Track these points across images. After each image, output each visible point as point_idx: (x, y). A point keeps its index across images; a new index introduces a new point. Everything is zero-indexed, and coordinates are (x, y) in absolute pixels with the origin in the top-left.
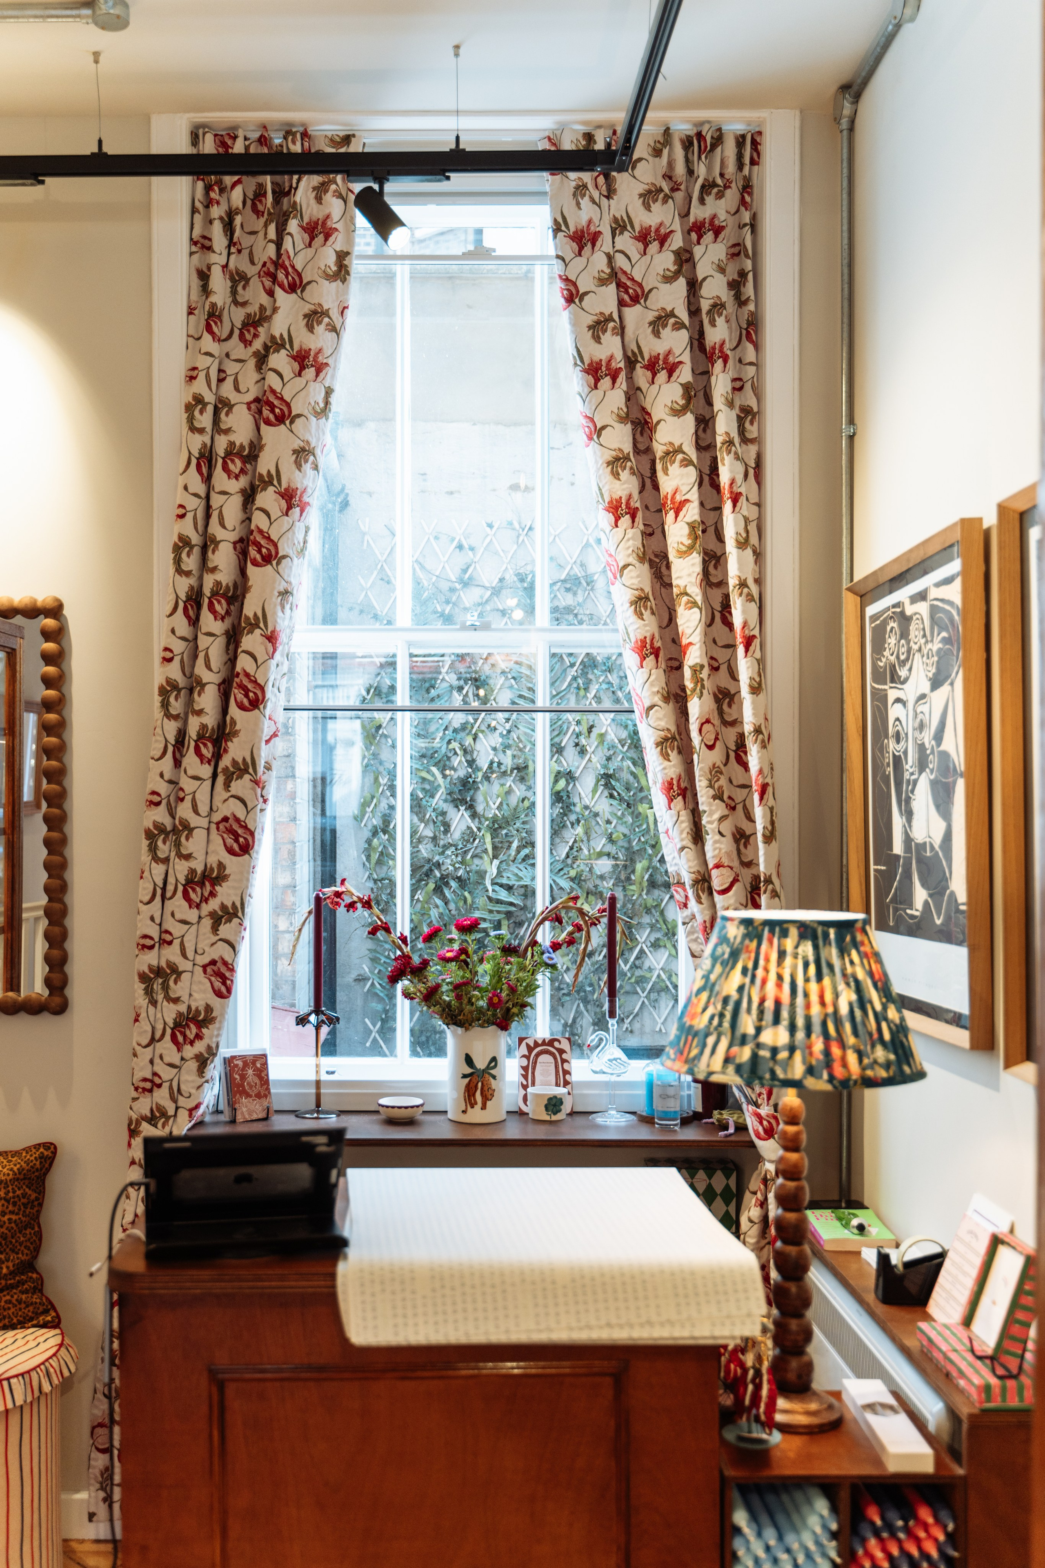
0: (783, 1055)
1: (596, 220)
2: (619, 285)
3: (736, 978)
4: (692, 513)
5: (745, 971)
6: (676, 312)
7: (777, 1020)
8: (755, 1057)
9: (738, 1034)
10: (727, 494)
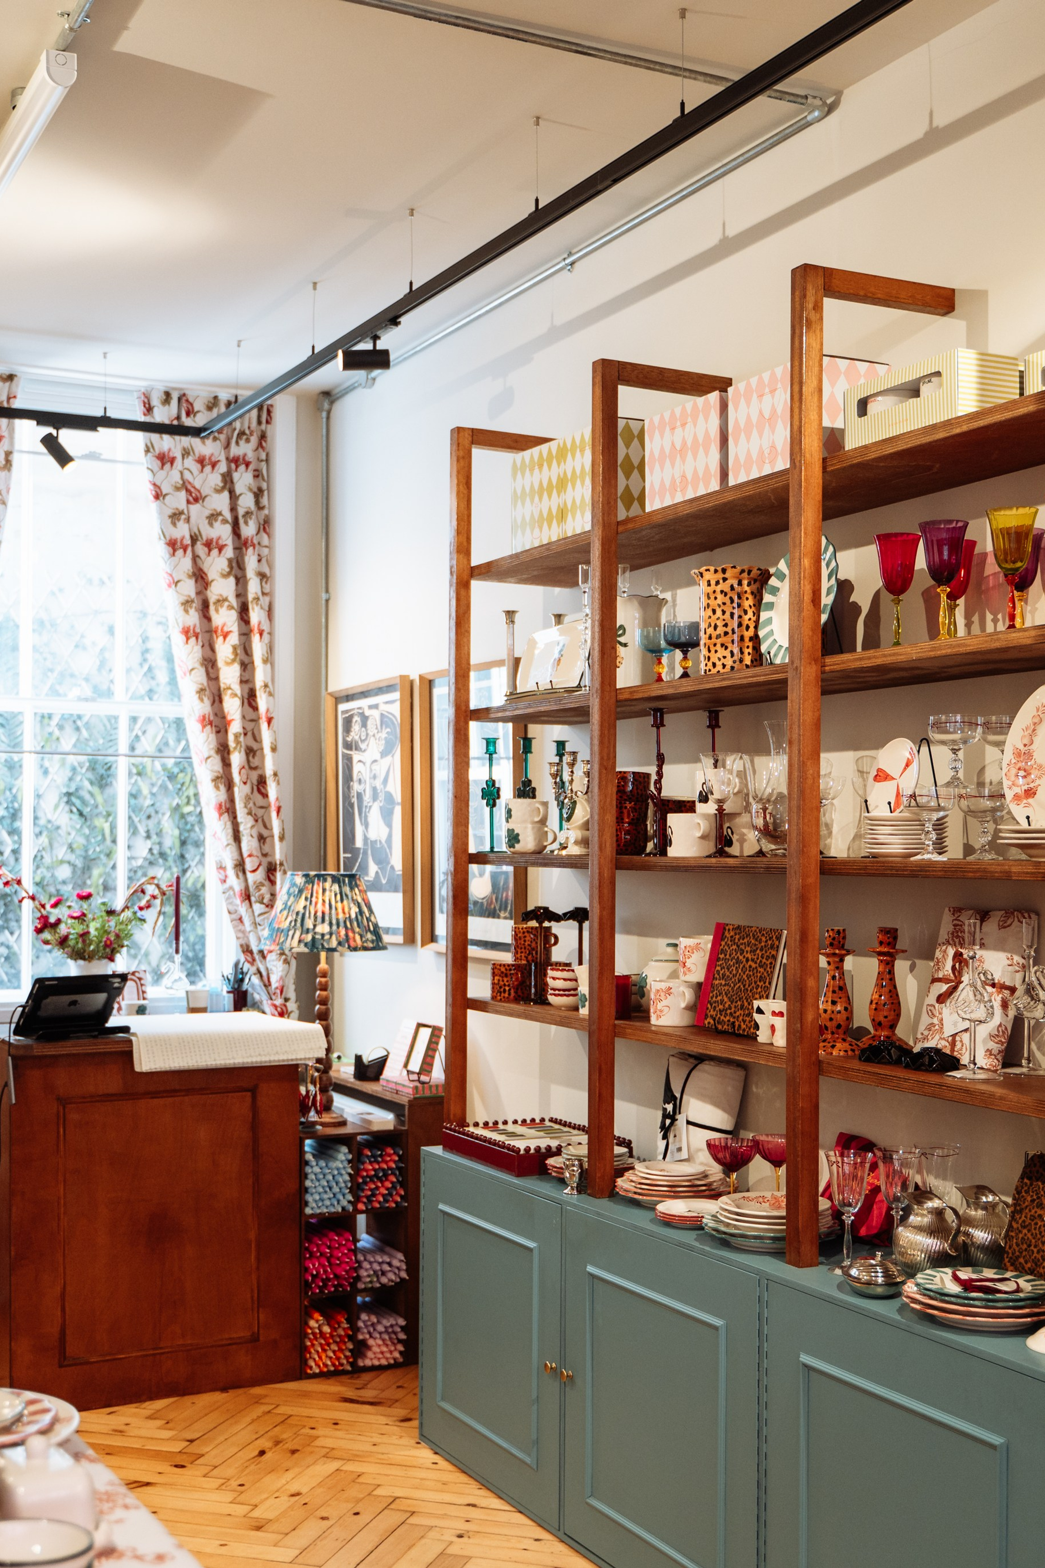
0: (327, 937)
1: (173, 449)
2: (187, 490)
3: (302, 902)
4: (234, 638)
5: (306, 899)
6: (223, 513)
7: (323, 921)
8: (314, 939)
9: (305, 929)
10: (256, 630)
